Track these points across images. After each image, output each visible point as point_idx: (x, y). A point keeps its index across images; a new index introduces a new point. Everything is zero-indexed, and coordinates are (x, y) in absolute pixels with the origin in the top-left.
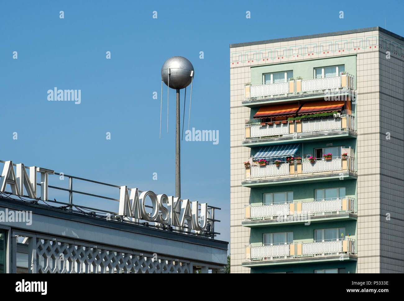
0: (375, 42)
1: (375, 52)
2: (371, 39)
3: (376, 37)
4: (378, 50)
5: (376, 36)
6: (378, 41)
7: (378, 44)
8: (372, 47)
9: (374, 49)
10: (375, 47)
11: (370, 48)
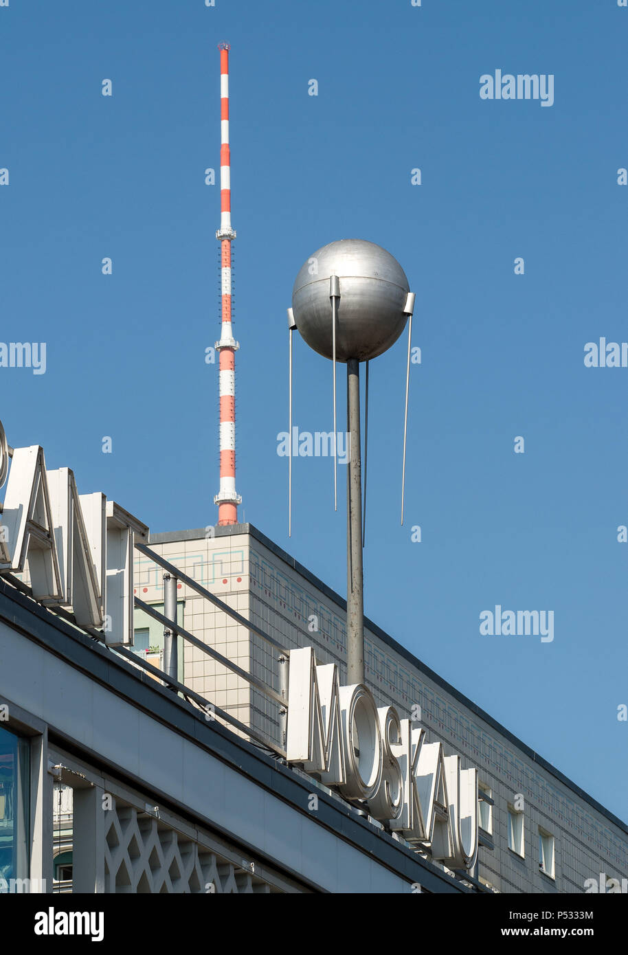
0: (237, 567)
1: (237, 593)
2: (225, 558)
3: (242, 551)
4: (247, 587)
5: (241, 548)
6: (247, 564)
7: (247, 571)
8: (228, 579)
9: (237, 586)
10: (239, 580)
11: (225, 582)
